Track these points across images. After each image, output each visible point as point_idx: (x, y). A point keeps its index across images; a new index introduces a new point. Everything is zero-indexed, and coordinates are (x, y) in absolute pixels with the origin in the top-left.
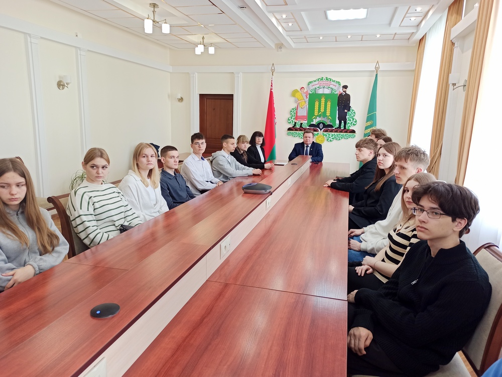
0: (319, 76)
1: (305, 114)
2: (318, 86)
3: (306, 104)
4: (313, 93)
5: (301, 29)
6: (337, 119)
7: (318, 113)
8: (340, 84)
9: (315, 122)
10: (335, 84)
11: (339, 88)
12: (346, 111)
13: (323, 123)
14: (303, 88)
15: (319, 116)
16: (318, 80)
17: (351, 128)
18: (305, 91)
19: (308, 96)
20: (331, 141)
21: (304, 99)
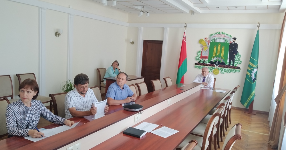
0: (218, 31)
1: (207, 55)
3: (208, 49)
4: (213, 42)
8: (231, 37)
9: (213, 60)
10: (228, 36)
11: (230, 39)
18: (208, 40)
19: (210, 44)
21: (206, 45)
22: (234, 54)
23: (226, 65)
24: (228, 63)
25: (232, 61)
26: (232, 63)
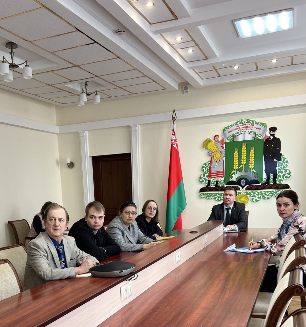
0: (238, 119)
1: (221, 169)
2: (237, 131)
3: (222, 156)
4: (230, 142)
5: (206, 57)
6: (264, 172)
7: (239, 166)
8: (266, 126)
9: (234, 178)
10: (259, 127)
11: (265, 131)
12: (275, 160)
13: (245, 179)
14: (217, 136)
15: (240, 170)
16: (236, 124)
17: (283, 183)
18: (220, 139)
19: (224, 146)
20: (256, 201)
21: (219, 150)
23: (260, 184)
25: (271, 175)
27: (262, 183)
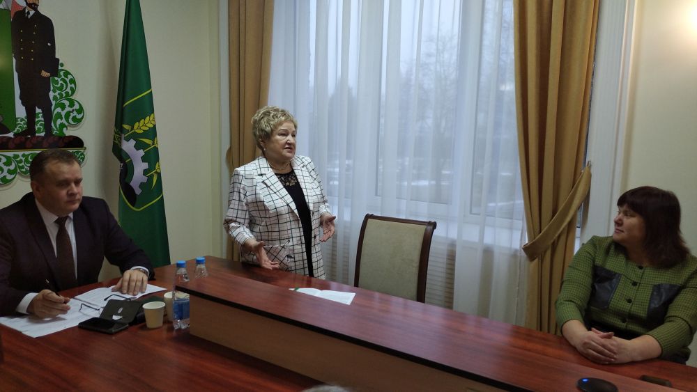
17: (69, 132)
20: (4, 181)
22: (45, 74)
23: (11, 135)
24: (21, 125)
25: (38, 110)
26: (40, 118)
27: (15, 131)
